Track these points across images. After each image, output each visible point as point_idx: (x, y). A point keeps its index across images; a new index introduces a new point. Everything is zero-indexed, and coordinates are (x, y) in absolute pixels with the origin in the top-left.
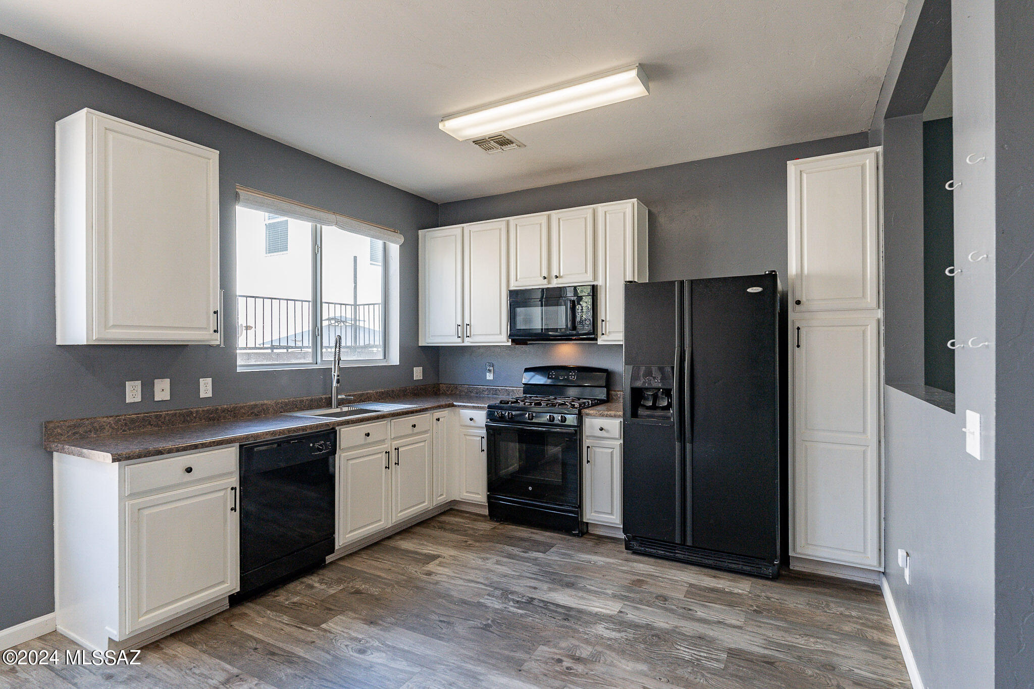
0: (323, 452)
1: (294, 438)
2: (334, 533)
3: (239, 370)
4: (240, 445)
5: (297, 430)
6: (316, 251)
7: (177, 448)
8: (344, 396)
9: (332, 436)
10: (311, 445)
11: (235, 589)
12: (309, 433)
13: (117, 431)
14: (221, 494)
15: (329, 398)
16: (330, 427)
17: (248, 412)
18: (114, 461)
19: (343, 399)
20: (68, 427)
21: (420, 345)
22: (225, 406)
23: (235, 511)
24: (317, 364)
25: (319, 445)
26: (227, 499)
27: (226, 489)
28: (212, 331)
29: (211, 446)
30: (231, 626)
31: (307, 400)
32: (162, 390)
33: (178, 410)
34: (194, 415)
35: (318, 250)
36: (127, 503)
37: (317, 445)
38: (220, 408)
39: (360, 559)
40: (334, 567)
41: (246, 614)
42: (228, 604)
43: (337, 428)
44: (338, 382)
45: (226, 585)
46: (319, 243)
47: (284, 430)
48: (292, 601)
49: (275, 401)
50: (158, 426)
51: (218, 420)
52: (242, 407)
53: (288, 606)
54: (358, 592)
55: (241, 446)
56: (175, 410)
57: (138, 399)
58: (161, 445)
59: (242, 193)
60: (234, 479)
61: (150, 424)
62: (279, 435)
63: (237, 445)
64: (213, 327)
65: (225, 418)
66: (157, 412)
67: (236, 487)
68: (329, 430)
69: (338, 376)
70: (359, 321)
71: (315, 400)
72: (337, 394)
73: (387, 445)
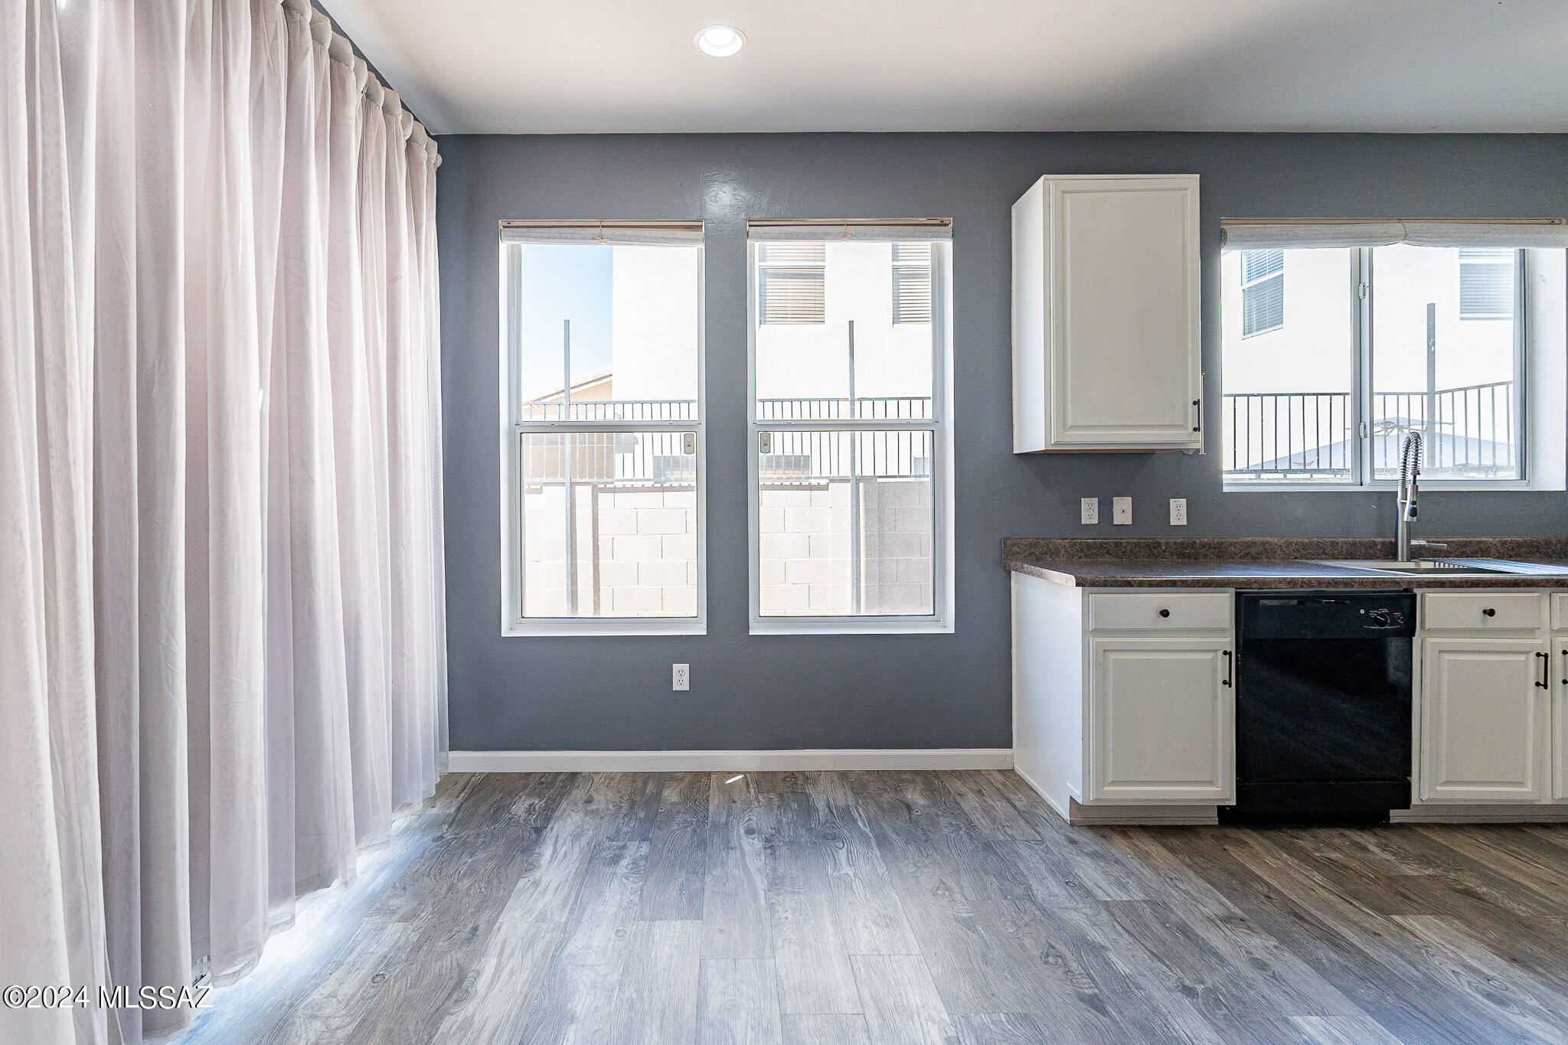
0: (1387, 627)
1: (1330, 595)
2: (1409, 773)
3: (1226, 489)
4: (1236, 593)
5: (1335, 583)
6: (1361, 294)
7: (1149, 581)
8: (1423, 542)
9: (1406, 603)
10: (1362, 612)
11: (1228, 800)
12: (1356, 592)
13: (1073, 557)
14: (1210, 656)
15: (1391, 543)
16: (1400, 586)
17: (1241, 551)
18: (1078, 585)
19: (1421, 547)
20: (1025, 545)
22: (1206, 540)
23: (1230, 686)
24: (1361, 485)
25: (1379, 615)
26: (1216, 663)
27: (1215, 651)
28: (1191, 429)
29: (1194, 586)
30: (1225, 849)
31: (1345, 543)
32: (1123, 511)
33: (1143, 539)
34: (1163, 548)
35: (1364, 290)
36: (1091, 639)
37: (1373, 614)
38: (1198, 542)
39: (1469, 840)
40: (1407, 832)
41: (1247, 842)
42: (1217, 819)
43: (1417, 591)
44: (1413, 513)
45: (1216, 789)
46: (1366, 280)
47: (1310, 580)
48: (1327, 855)
49: (1285, 539)
50: (1118, 557)
51: (1196, 558)
52: (1231, 544)
53: (1319, 860)
54: (1468, 893)
55: (1238, 595)
56: (1138, 539)
57: (1095, 521)
58: (1130, 576)
59: (1231, 230)
60: (1228, 640)
61: (1108, 552)
62: (1302, 586)
63: (1233, 590)
64: (1191, 423)
65: (1205, 556)
66: (1117, 539)
67: (1231, 652)
68: (1399, 591)
69: (1414, 503)
70: (1441, 423)
71: (1361, 544)
72: (1408, 538)
73: (1541, 641)
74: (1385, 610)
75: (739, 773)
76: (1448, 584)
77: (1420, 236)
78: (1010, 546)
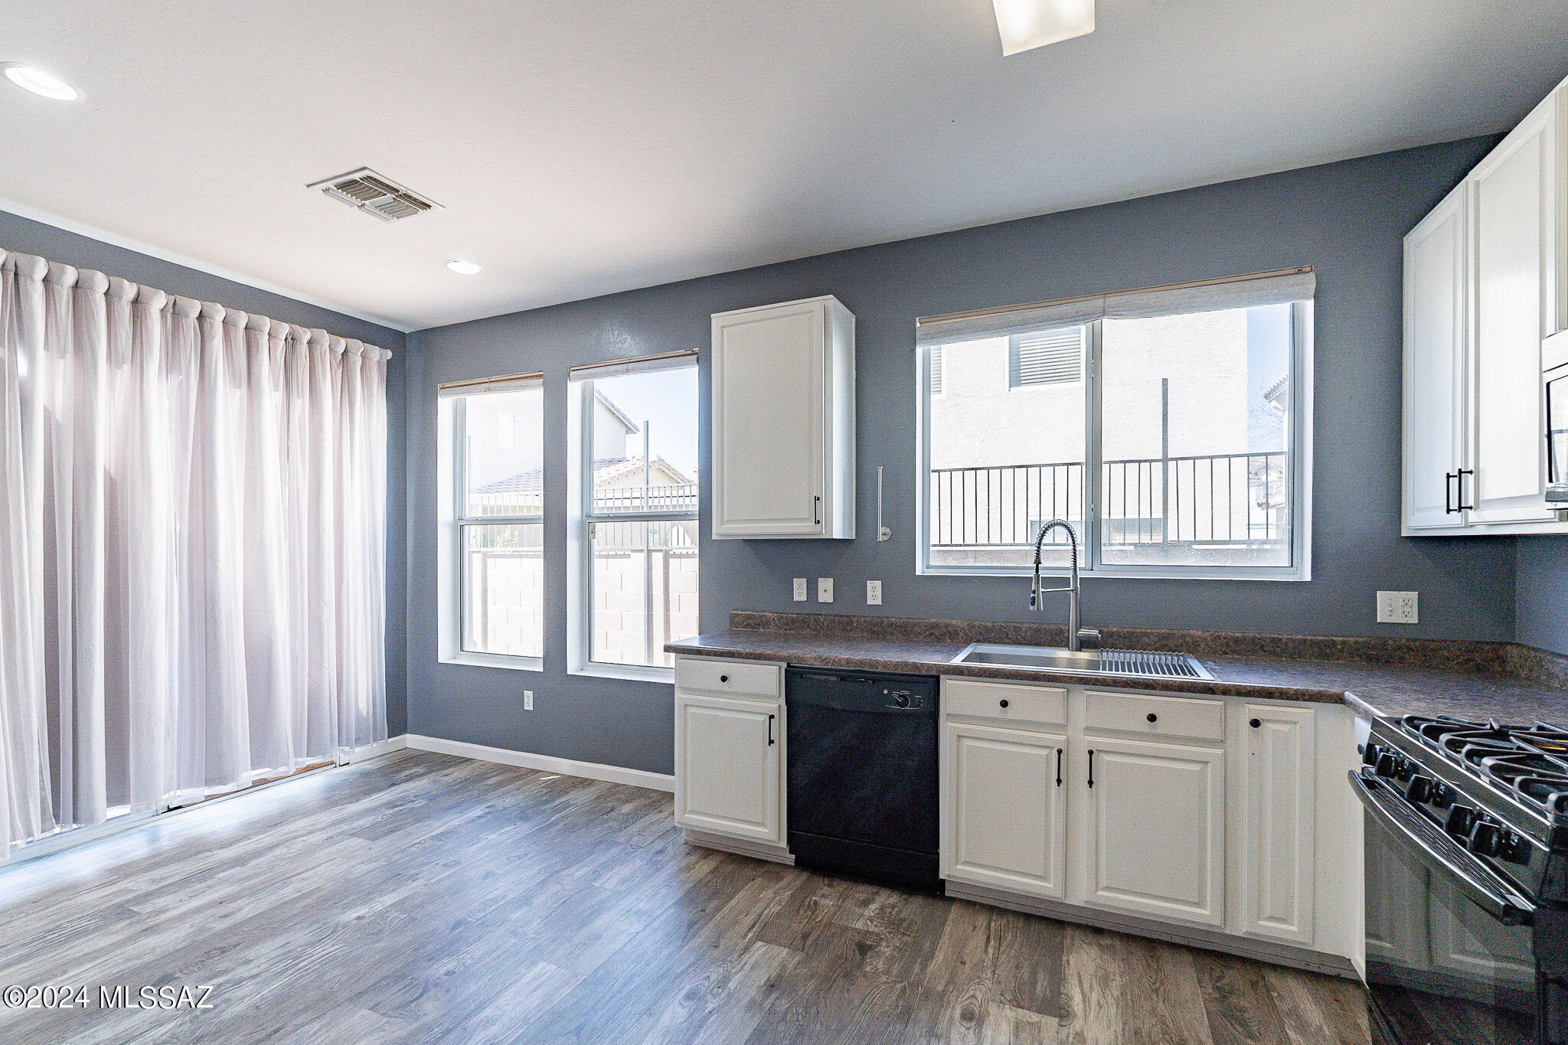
0: (907, 708)
3: (920, 573)
4: (787, 666)
5: (862, 663)
7: (714, 651)
10: (886, 692)
11: (776, 842)
16: (921, 671)
20: (744, 617)
21: (1403, 535)
24: (1092, 569)
25: (899, 696)
27: (764, 714)
28: (814, 523)
29: (748, 658)
30: (754, 879)
32: (826, 590)
37: (895, 694)
41: (783, 879)
43: (942, 677)
45: (766, 830)
57: (805, 598)
60: (774, 706)
63: (784, 665)
64: (815, 517)
67: (777, 717)
72: (1076, 628)
73: (1063, 738)
74: (907, 693)
75: (557, 774)
76: (966, 672)
77: (1118, 311)
78: (733, 617)
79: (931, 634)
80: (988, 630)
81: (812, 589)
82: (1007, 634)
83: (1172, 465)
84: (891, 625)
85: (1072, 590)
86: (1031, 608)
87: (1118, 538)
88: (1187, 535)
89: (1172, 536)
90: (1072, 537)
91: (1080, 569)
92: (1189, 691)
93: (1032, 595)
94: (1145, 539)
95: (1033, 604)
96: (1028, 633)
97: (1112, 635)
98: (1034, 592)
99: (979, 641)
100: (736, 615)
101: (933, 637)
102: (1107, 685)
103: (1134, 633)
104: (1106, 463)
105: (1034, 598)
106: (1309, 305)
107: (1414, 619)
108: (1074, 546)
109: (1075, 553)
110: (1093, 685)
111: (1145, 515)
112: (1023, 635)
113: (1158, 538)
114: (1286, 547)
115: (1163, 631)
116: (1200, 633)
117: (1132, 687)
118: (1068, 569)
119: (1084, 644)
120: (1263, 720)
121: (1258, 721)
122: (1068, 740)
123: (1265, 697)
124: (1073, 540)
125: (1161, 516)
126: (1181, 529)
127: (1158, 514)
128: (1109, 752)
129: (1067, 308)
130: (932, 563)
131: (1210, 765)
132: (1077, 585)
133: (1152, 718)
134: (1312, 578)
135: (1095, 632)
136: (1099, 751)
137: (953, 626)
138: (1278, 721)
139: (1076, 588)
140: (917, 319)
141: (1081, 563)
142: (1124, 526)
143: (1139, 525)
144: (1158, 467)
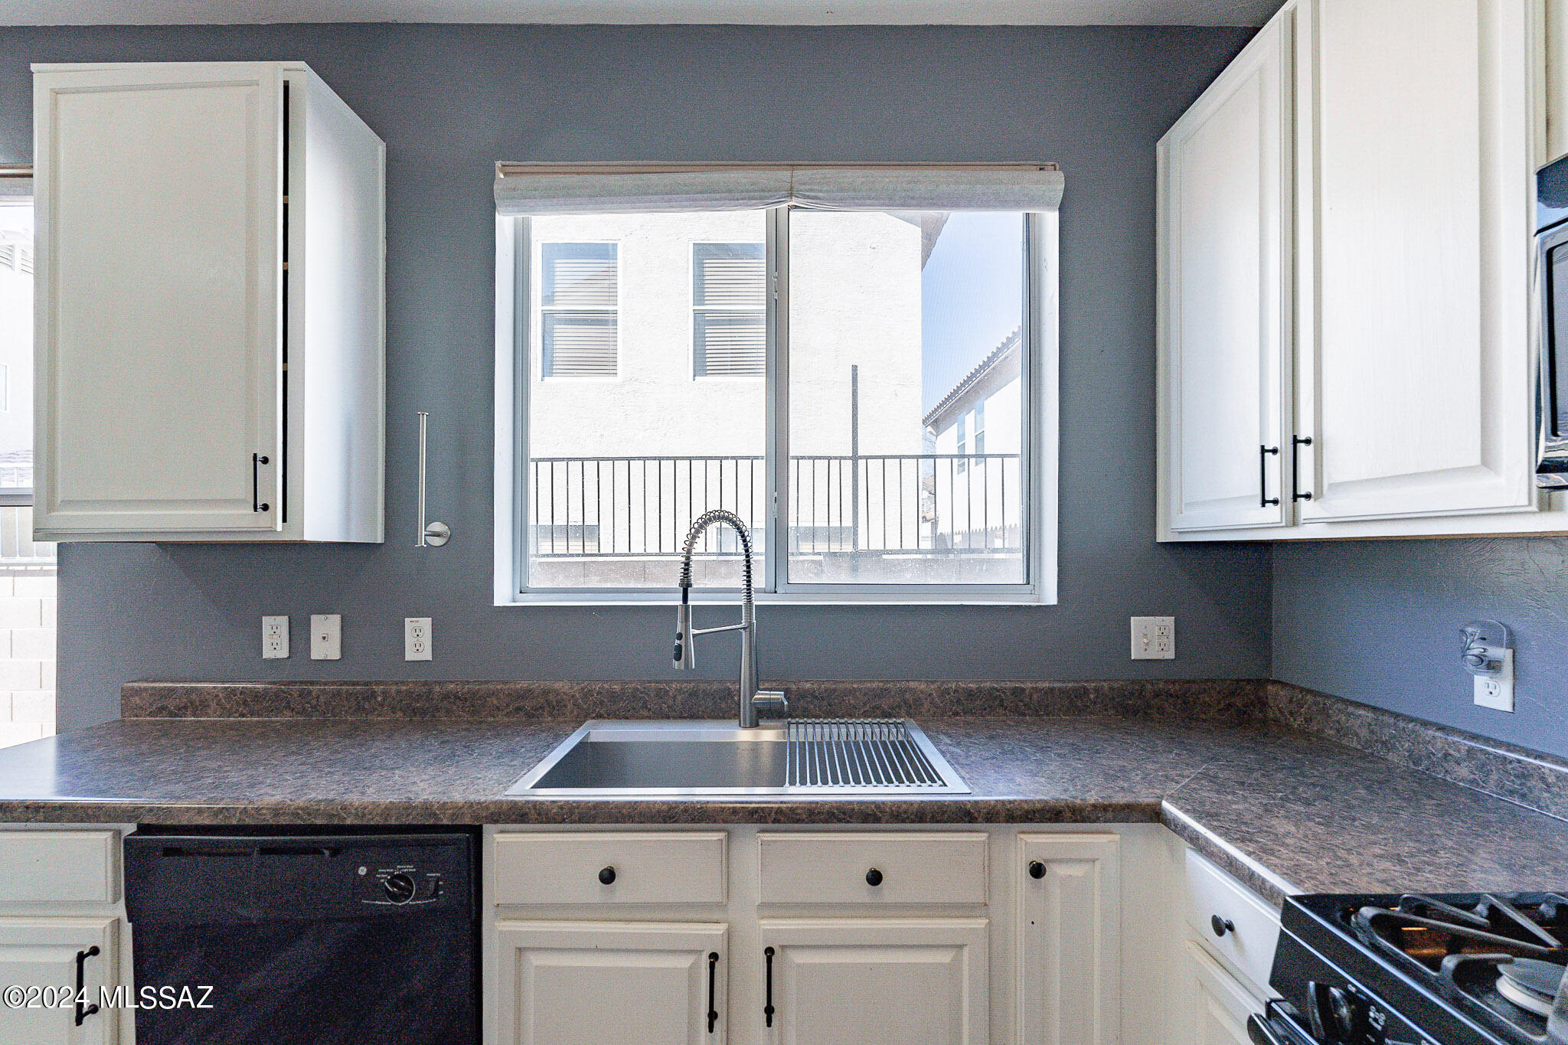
0: (410, 901)
10: (361, 871)
16: (438, 819)
20: (152, 694)
21: (1159, 540)
25: (394, 877)
32: (325, 638)
33: (351, 684)
37: (383, 874)
50: (304, 712)
57: (283, 653)
66: (306, 684)
72: (751, 688)
73: (720, 929)
74: (409, 868)
76: (533, 815)
77: (811, 190)
78: (127, 695)
79: (519, 709)
80: (613, 696)
81: (299, 635)
82: (645, 702)
83: (861, 463)
84: (446, 696)
85: (744, 628)
86: (676, 664)
87: (806, 547)
88: (876, 545)
89: (862, 545)
90: (744, 541)
91: (758, 591)
92: (934, 820)
93: (677, 642)
94: (835, 547)
95: (678, 657)
96: (679, 697)
97: (802, 695)
98: (680, 636)
99: (599, 716)
100: (137, 692)
101: (522, 713)
102: (798, 821)
103: (835, 690)
104: (793, 458)
105: (679, 647)
106: (1050, 221)
107: (1170, 654)
108: (747, 556)
109: (748, 567)
110: (773, 822)
111: (835, 523)
112: (671, 702)
113: (848, 548)
114: (1020, 556)
115: (874, 685)
116: (923, 686)
117: (840, 821)
118: (737, 591)
119: (762, 715)
120: (1045, 861)
121: (1040, 865)
122: (729, 935)
123: (1050, 820)
124: (746, 546)
125: (851, 525)
126: (871, 538)
127: (848, 522)
128: (803, 947)
129: (740, 177)
130: (533, 584)
131: (966, 950)
132: (751, 618)
133: (875, 878)
134: (1058, 602)
135: (779, 695)
136: (783, 947)
137: (557, 693)
138: (1069, 861)
139: (750, 624)
140: (498, 164)
141: (759, 581)
142: (813, 534)
143: (830, 534)
144: (848, 465)
